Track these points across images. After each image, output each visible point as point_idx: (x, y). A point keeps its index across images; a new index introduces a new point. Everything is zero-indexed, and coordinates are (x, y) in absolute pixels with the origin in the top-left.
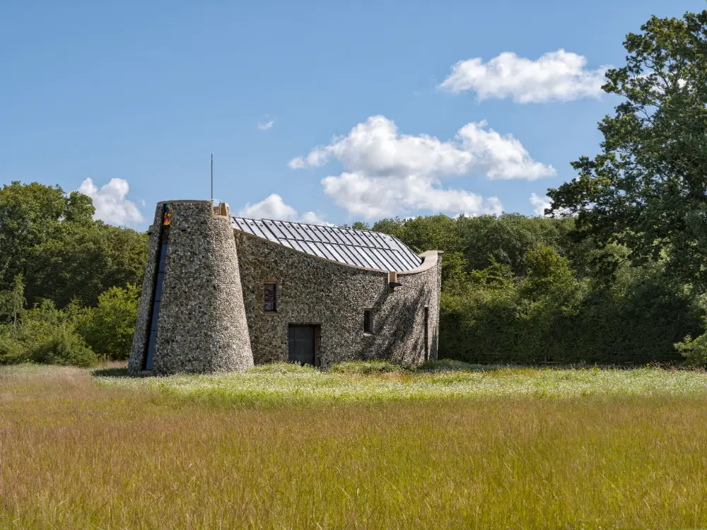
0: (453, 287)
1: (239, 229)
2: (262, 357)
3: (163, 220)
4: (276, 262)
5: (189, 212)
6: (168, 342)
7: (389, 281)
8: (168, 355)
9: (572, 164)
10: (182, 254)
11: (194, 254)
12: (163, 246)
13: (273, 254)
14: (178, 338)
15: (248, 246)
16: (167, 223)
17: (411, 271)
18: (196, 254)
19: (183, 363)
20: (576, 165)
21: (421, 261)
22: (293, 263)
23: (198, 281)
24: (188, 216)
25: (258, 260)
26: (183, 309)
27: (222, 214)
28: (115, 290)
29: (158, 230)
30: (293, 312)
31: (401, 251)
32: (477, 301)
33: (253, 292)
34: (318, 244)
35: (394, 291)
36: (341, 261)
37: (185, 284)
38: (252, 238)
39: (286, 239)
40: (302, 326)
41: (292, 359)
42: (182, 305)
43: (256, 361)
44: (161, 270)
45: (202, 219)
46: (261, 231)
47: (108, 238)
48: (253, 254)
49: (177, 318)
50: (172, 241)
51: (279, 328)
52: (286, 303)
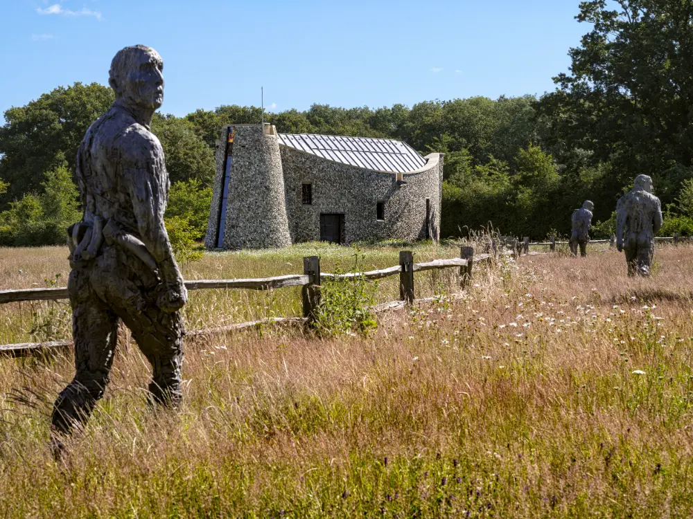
1: (282, 143)
2: (301, 238)
3: (228, 139)
4: (310, 168)
5: (247, 133)
6: (233, 227)
7: (396, 180)
8: (233, 236)
9: (554, 79)
10: (242, 164)
11: (251, 164)
12: (229, 157)
13: (308, 162)
14: (241, 225)
15: (290, 156)
16: (231, 141)
17: (417, 170)
19: (245, 243)
20: (556, 80)
21: (425, 162)
22: (323, 168)
23: (254, 184)
24: (246, 136)
25: (298, 167)
26: (244, 203)
27: (271, 134)
28: (179, 184)
29: (224, 145)
30: (323, 204)
31: (409, 154)
32: (475, 192)
33: (294, 190)
34: (343, 152)
35: (400, 187)
36: (361, 166)
37: (245, 186)
38: (294, 150)
39: (318, 149)
40: (330, 215)
41: (322, 239)
42: (243, 201)
44: (227, 175)
45: (256, 138)
46: (299, 143)
48: (293, 162)
49: (240, 210)
50: (235, 154)
51: (314, 217)
52: (319, 198)
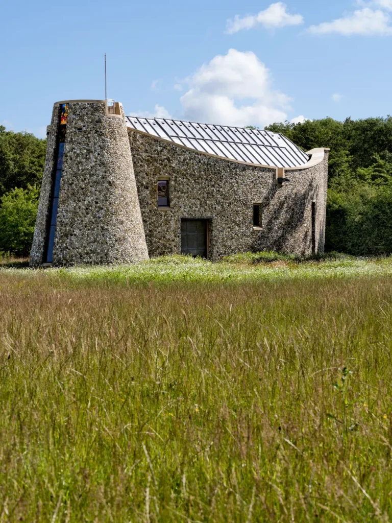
0: (339, 184)
1: (132, 127)
2: (156, 250)
3: (60, 120)
4: (168, 159)
5: (85, 112)
6: (66, 235)
7: (277, 177)
8: (67, 248)
10: (78, 152)
11: (89, 151)
12: (61, 144)
13: (165, 151)
14: (77, 232)
15: (142, 144)
16: (63, 122)
17: (298, 167)
18: (92, 152)
19: (81, 256)
21: (308, 158)
22: (185, 160)
23: (94, 178)
24: (84, 115)
25: (151, 157)
26: (80, 204)
27: (116, 113)
28: (17, 190)
29: (55, 128)
30: (185, 207)
31: (289, 149)
32: (362, 196)
33: (147, 188)
34: (209, 142)
35: (282, 186)
36: (230, 157)
37: (82, 181)
38: (145, 136)
39: (178, 137)
40: (193, 220)
41: (185, 251)
42: (79, 201)
43: (151, 253)
44: (58, 167)
45: (97, 118)
46: (154, 130)
47: (9, 143)
48: (146, 151)
49: (75, 213)
50: (69, 139)
51: (172, 223)
52: (179, 198)
